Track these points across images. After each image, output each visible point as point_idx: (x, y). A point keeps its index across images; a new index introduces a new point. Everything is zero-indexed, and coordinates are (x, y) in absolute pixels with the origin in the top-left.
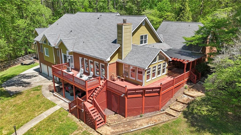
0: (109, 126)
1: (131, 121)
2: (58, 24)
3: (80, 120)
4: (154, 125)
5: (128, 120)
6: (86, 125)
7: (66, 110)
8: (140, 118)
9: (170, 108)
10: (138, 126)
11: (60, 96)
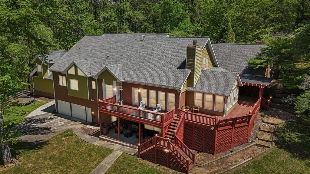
0: (200, 167)
1: (222, 158)
2: (80, 48)
3: (158, 165)
4: (253, 159)
5: (219, 158)
6: (171, 169)
7: (133, 155)
8: (231, 153)
9: (259, 139)
10: (234, 162)
11: (110, 139)
